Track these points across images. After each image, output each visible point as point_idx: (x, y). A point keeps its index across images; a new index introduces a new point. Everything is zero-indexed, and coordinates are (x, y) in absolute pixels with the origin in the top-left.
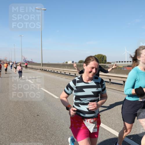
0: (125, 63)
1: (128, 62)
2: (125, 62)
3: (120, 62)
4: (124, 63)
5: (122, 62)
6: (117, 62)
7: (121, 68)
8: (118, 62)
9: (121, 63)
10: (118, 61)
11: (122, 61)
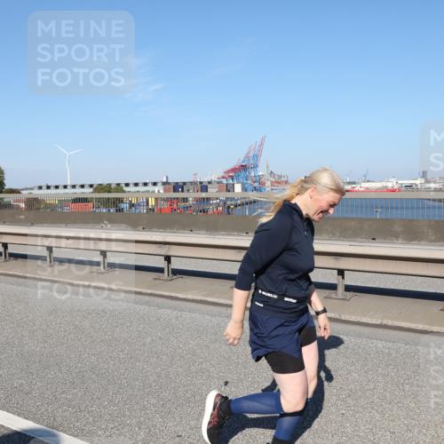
0: (66, 191)
1: (74, 187)
2: (65, 187)
3: (48, 187)
4: (61, 191)
5: (57, 187)
6: (40, 188)
7: (52, 207)
8: (44, 188)
9: (52, 191)
10: (44, 184)
11: (57, 184)
